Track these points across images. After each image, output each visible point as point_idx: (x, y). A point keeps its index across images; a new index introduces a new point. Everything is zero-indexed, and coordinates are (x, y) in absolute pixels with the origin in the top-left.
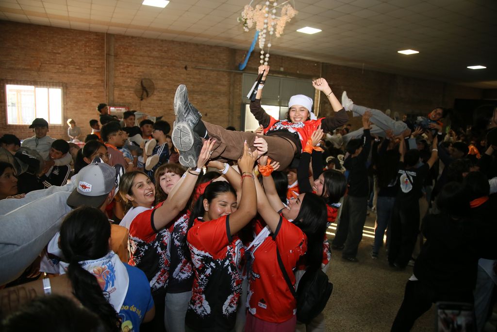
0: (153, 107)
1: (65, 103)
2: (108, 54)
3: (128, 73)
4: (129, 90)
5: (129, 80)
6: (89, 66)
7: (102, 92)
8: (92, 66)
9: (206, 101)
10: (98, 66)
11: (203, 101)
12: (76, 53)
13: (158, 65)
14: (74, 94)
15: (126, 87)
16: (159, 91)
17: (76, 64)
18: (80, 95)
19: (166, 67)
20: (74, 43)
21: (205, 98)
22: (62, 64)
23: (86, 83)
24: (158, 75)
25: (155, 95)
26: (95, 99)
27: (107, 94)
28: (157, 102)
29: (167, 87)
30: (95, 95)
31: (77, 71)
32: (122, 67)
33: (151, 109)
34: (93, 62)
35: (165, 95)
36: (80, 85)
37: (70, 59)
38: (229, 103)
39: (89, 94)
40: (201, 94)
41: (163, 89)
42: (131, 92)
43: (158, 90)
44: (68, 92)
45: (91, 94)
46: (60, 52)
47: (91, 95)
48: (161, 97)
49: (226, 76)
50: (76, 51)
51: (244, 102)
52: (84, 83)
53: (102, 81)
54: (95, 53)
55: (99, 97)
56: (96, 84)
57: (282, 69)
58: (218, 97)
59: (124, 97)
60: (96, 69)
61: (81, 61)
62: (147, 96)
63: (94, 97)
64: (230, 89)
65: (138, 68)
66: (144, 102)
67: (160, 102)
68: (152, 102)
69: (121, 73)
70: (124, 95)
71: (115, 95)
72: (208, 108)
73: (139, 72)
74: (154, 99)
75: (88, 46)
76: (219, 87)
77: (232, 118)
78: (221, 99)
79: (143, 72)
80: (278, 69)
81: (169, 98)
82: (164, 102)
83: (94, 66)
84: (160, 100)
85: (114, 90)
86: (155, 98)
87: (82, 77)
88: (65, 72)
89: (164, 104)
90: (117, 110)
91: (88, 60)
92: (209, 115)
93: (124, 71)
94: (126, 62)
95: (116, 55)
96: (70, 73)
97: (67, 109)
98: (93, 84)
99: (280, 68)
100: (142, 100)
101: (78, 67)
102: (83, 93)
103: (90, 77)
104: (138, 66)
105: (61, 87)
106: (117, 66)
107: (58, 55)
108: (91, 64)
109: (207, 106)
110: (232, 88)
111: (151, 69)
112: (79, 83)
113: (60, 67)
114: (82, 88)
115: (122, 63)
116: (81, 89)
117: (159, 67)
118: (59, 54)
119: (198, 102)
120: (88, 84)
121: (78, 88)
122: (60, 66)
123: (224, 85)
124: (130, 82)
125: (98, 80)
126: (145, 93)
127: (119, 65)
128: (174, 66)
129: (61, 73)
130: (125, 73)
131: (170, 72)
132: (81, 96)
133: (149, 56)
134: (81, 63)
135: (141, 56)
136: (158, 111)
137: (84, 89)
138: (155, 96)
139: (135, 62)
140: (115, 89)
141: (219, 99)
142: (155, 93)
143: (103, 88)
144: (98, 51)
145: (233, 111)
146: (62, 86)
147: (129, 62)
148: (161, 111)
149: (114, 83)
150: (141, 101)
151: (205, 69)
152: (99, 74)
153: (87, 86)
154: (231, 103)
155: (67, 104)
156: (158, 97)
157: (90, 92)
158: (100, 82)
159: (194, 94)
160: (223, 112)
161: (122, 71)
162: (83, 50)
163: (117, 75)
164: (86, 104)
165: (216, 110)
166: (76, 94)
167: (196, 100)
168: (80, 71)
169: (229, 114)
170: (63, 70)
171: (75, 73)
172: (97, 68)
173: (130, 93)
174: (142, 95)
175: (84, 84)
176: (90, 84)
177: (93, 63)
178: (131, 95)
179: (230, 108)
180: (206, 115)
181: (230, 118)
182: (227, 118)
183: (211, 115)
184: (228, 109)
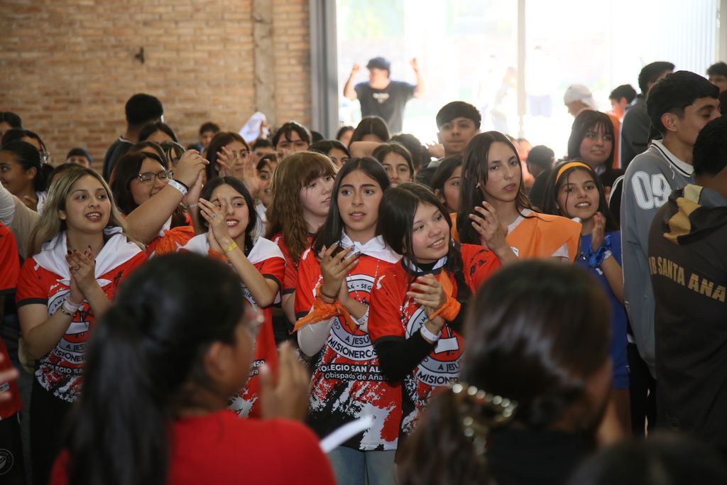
72: (146, 23)
77: (273, 62)
92: (153, 58)
109: (139, 17)
145: (271, 33)
160: (225, 40)
165: (186, 30)
169: (254, 45)
179: (254, 20)
180: (140, 57)
181: (262, 66)
182: (248, 66)
183: (166, 55)
184: (248, 25)
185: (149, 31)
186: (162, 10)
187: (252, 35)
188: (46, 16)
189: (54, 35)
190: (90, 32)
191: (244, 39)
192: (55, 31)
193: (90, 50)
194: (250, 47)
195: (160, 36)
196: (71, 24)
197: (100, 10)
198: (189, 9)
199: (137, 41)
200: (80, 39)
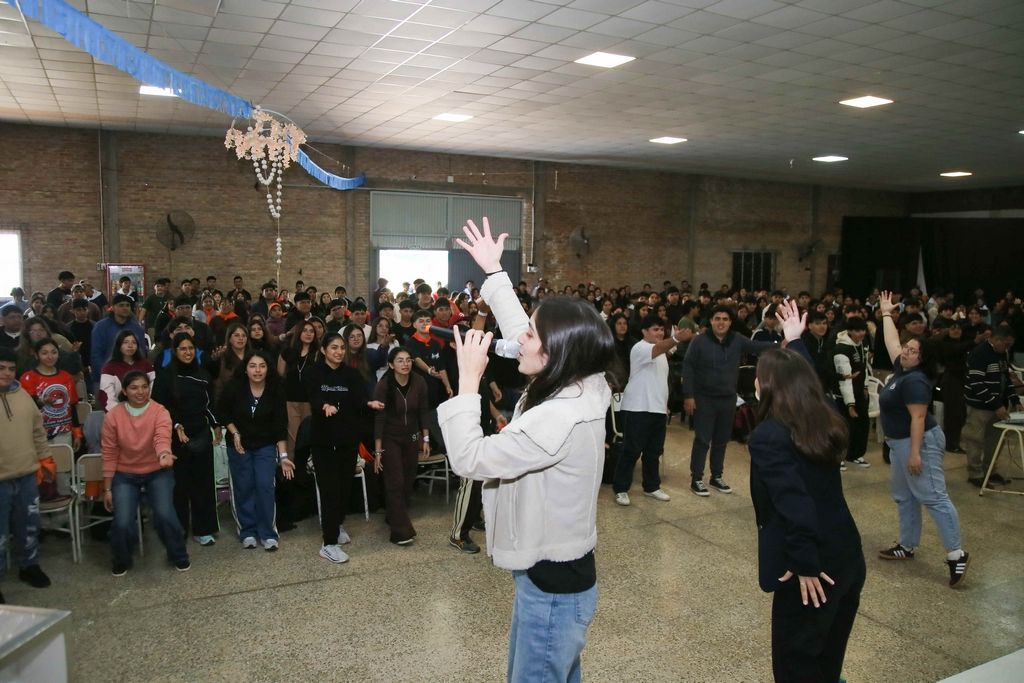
0: (195, 263)
1: (26, 260)
2: (106, 168)
3: (145, 201)
4: (148, 232)
5: (147, 214)
6: (69, 191)
7: (98, 237)
8: (75, 191)
10: (86, 191)
11: (293, 247)
12: (45, 168)
13: (203, 184)
14: (42, 242)
15: (143, 227)
16: (206, 232)
17: (45, 189)
18: (54, 244)
19: (219, 188)
20: (40, 150)
22: (17, 190)
23: (66, 222)
24: (204, 202)
25: (198, 239)
26: (84, 250)
27: (107, 240)
28: (204, 252)
29: (221, 224)
30: (83, 243)
31: (48, 200)
32: (133, 190)
33: (192, 265)
34: (77, 183)
35: (218, 239)
36: (53, 225)
37: (33, 179)
38: (346, 248)
39: (70, 242)
41: (215, 228)
42: (151, 235)
43: (204, 229)
44: (31, 239)
45: (74, 241)
46: (13, 166)
47: (75, 243)
48: (210, 242)
49: (338, 198)
50: (44, 165)
51: (375, 245)
52: (60, 222)
53: (97, 217)
54: (80, 166)
55: (90, 247)
56: (84, 223)
57: (451, 179)
58: (323, 239)
59: (138, 245)
60: (83, 195)
61: (53, 182)
62: (182, 241)
63: (83, 247)
64: (346, 222)
65: (164, 190)
66: (178, 253)
67: (210, 251)
68: (195, 252)
69: (132, 200)
70: (139, 241)
71: (121, 241)
72: (303, 259)
73: (166, 198)
74: (197, 246)
75: (66, 155)
76: (325, 219)
77: (354, 276)
78: (329, 241)
79: (173, 198)
80: (442, 180)
81: (226, 243)
82: (216, 252)
83: (79, 190)
84: (210, 249)
85: (118, 233)
86: (200, 244)
87: (56, 211)
88: (23, 203)
89: (217, 255)
91: (68, 181)
93: (139, 196)
94: (139, 181)
95: (120, 170)
96: (33, 204)
97: (30, 270)
98: (79, 222)
99: (446, 178)
100: (173, 249)
101: (48, 193)
103: (72, 211)
104: (164, 188)
105: (19, 232)
106: (124, 189)
107: (9, 173)
108: (75, 187)
109: (301, 256)
110: (350, 221)
111: (189, 191)
112: (52, 222)
113: (14, 195)
114: (58, 231)
115: (132, 183)
116: (55, 233)
117: (205, 187)
118: (12, 170)
120: (69, 223)
121: (50, 232)
122: (15, 192)
123: (333, 216)
124: (150, 217)
125: (88, 216)
126: (177, 237)
127: (128, 186)
128: (234, 185)
129: (16, 204)
130: (138, 200)
131: (226, 196)
132: (56, 246)
133: (184, 169)
134: (54, 186)
135: (169, 168)
136: (205, 268)
137: (60, 233)
138: (198, 242)
139: (158, 180)
140: (122, 230)
141: (325, 241)
142: (199, 236)
143: (97, 229)
144: (86, 163)
145: (353, 264)
146: (21, 229)
147: (146, 181)
148: (211, 268)
149: (119, 220)
150: (172, 252)
151: (295, 187)
152: (89, 205)
153: (68, 227)
154: (350, 248)
155: (29, 261)
156: (205, 242)
157: (73, 237)
158: (93, 219)
160: (335, 267)
161: (133, 197)
162: (58, 163)
163: (123, 206)
164: (66, 261)
165: (319, 262)
168: (53, 200)
169: (347, 268)
170: (20, 199)
171: (44, 204)
172: (86, 194)
173: (151, 238)
174: (173, 240)
175: (62, 225)
176: (72, 224)
177: (77, 185)
178: (152, 240)
179: (347, 258)
180: (300, 273)
181: (349, 277)
182: (343, 277)
183: (311, 272)
184: (344, 260)
185: (304, 262)
186: (309, 254)
187: (346, 264)
191: (342, 266)
194: (345, 269)
195: (308, 264)
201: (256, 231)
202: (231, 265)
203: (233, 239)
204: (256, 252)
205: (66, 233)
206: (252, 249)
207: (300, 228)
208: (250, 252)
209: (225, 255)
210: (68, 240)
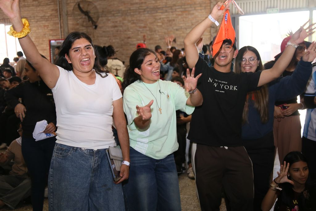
0: (108, 37)
9: (174, 20)
11: (170, 21)
16: (113, 15)
18: (38, 29)
21: (171, 16)
23: (43, 15)
25: (110, 20)
27: (62, 25)
28: (112, 29)
30: (51, 28)
33: (106, 39)
35: (120, 19)
36: (38, 18)
39: (46, 28)
40: (166, 11)
41: (119, 11)
43: (113, 13)
45: (48, 26)
47: (48, 28)
48: (116, 22)
52: (41, 15)
53: (56, 10)
55: (54, 30)
56: (51, 15)
58: (192, 12)
63: (51, 30)
67: (116, 29)
68: (107, 29)
70: (78, 25)
71: (69, 25)
72: (177, 30)
78: (197, 14)
81: (126, 22)
82: (121, 29)
84: (115, 27)
85: (67, 21)
87: (38, 9)
89: (121, 31)
90: (58, 43)
96: (28, 6)
98: (48, 15)
100: (95, 28)
102: (40, 26)
103: (45, 8)
109: (175, 28)
112: (37, 16)
114: (40, 21)
116: (39, 23)
119: (163, 24)
120: (44, 16)
121: (37, 22)
125: (53, 10)
132: (40, 31)
136: (114, 41)
137: (41, 22)
138: (109, 22)
140: (69, 18)
141: (193, 14)
142: (110, 18)
143: (57, 19)
148: (117, 40)
149: (67, 12)
152: (53, 3)
153: (43, 18)
156: (113, 22)
157: (47, 24)
158: (53, 12)
159: (157, 12)
163: (69, 2)
164: (44, 39)
166: (35, 29)
167: (159, 21)
171: (33, 5)
175: (41, 17)
176: (46, 16)
185: (178, 32)
186: (182, 25)
187: (210, 32)
188: (148, 29)
189: (150, 35)
190: (160, 33)
191: (207, 34)
192: (151, 33)
193: (160, 39)
194: (209, 36)
195: (181, 34)
196: (155, 31)
197: (163, 26)
198: (190, 24)
199: (174, 36)
200: (157, 36)
201: (145, 10)
202: (129, 38)
203: (129, 18)
204: (145, 27)
205: (43, 22)
206: (142, 25)
207: (175, 5)
208: (140, 27)
209: (126, 31)
210: (45, 26)
